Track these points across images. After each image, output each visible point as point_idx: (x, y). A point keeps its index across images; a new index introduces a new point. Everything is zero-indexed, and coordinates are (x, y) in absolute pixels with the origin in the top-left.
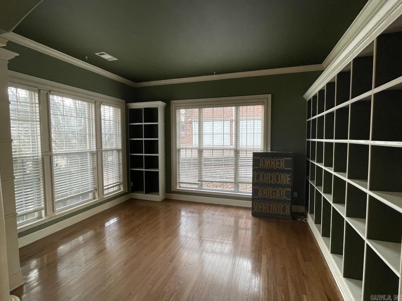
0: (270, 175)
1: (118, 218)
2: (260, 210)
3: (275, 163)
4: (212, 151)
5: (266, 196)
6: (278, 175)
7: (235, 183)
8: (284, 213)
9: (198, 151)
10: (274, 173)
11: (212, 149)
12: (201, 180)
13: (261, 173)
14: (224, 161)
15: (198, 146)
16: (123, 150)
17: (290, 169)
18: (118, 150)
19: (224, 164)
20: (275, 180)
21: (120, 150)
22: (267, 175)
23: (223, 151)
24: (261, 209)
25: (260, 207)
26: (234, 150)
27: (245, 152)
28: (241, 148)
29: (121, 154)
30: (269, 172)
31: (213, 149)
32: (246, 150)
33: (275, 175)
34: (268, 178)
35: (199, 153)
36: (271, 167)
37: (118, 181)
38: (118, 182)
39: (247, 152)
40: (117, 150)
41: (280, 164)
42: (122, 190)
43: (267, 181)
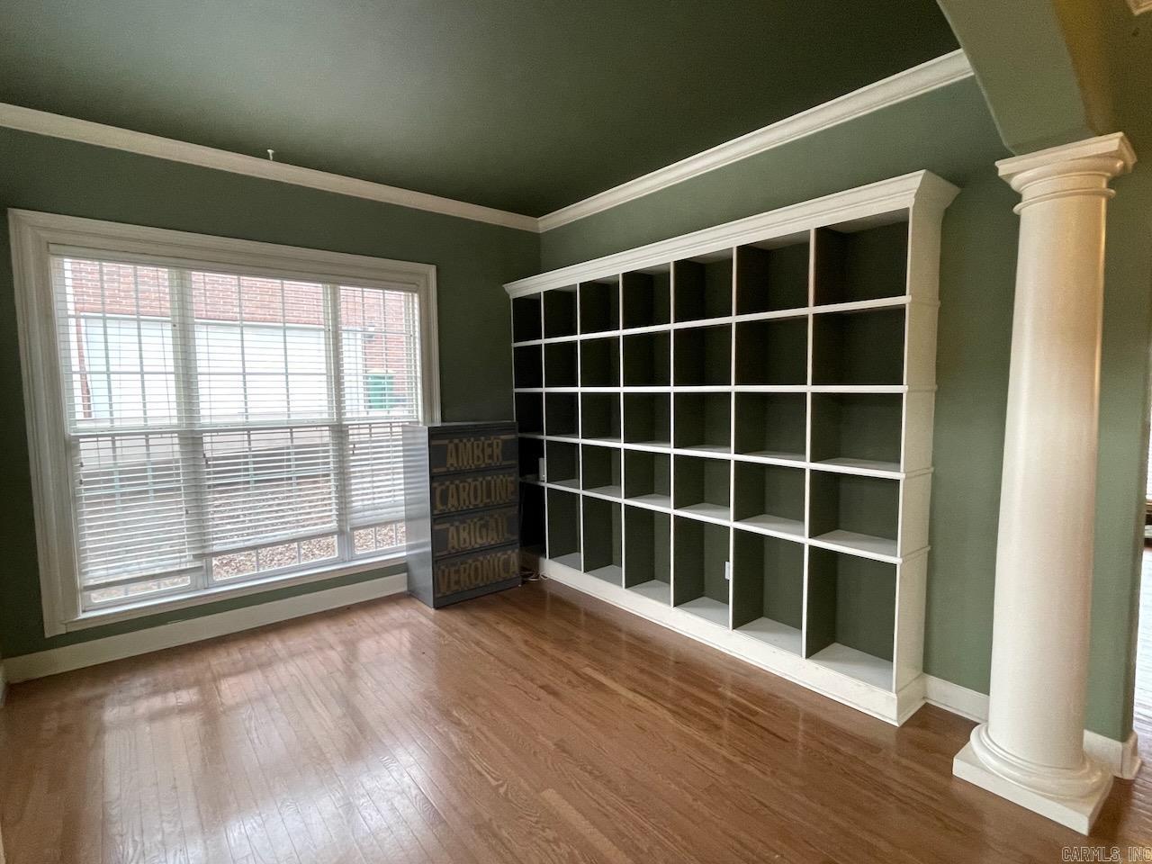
0: (473, 484)
2: (455, 588)
3: (483, 450)
4: (246, 437)
5: (467, 544)
6: (490, 481)
7: (340, 532)
8: (506, 575)
9: (180, 439)
10: (480, 479)
11: (243, 430)
12: (207, 551)
13: (452, 483)
14: (297, 466)
15: (175, 421)
17: (514, 462)
19: (298, 478)
20: (484, 498)
22: (466, 485)
23: (291, 433)
24: (457, 583)
25: (454, 578)
26: (327, 428)
27: (367, 431)
28: (353, 419)
30: (469, 478)
31: (249, 430)
32: (370, 424)
33: (484, 482)
34: (469, 494)
35: (190, 448)
36: (473, 463)
39: (373, 431)
41: (493, 451)
43: (467, 502)
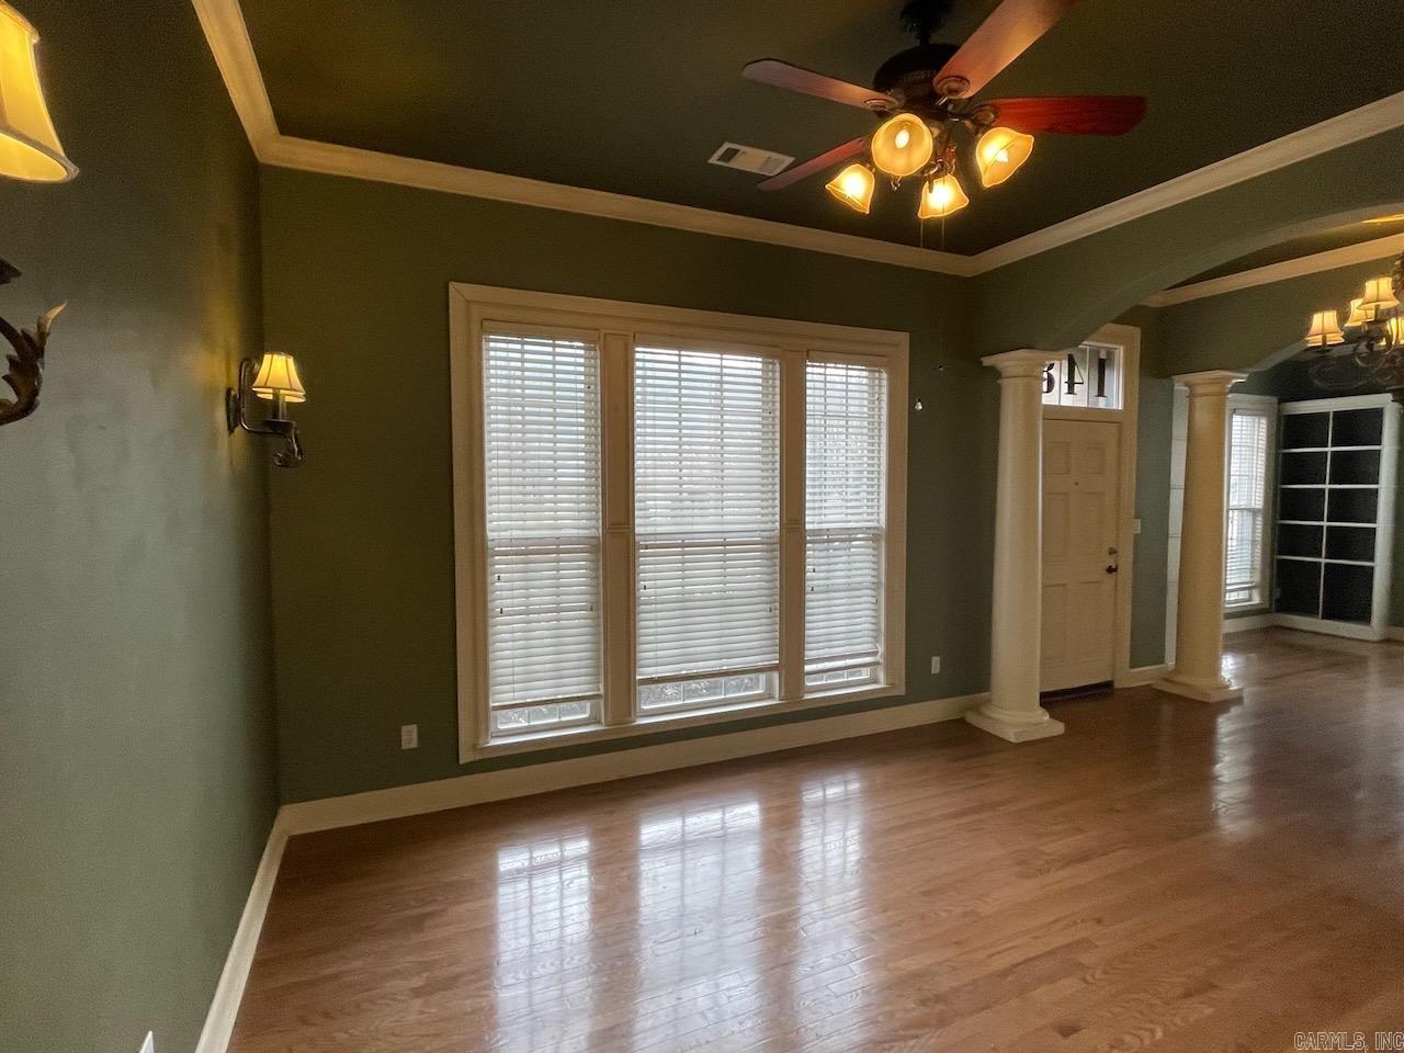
1: (1237, 664)
16: (1265, 511)
18: (1254, 512)
21: (1259, 510)
29: (1260, 519)
37: (1248, 580)
38: (1247, 583)
40: (1249, 510)
42: (1256, 600)
